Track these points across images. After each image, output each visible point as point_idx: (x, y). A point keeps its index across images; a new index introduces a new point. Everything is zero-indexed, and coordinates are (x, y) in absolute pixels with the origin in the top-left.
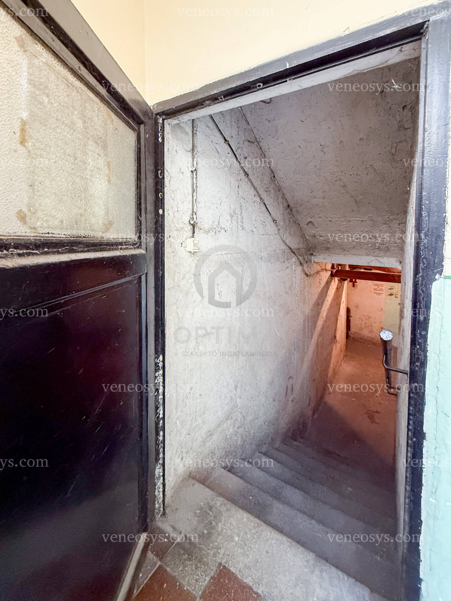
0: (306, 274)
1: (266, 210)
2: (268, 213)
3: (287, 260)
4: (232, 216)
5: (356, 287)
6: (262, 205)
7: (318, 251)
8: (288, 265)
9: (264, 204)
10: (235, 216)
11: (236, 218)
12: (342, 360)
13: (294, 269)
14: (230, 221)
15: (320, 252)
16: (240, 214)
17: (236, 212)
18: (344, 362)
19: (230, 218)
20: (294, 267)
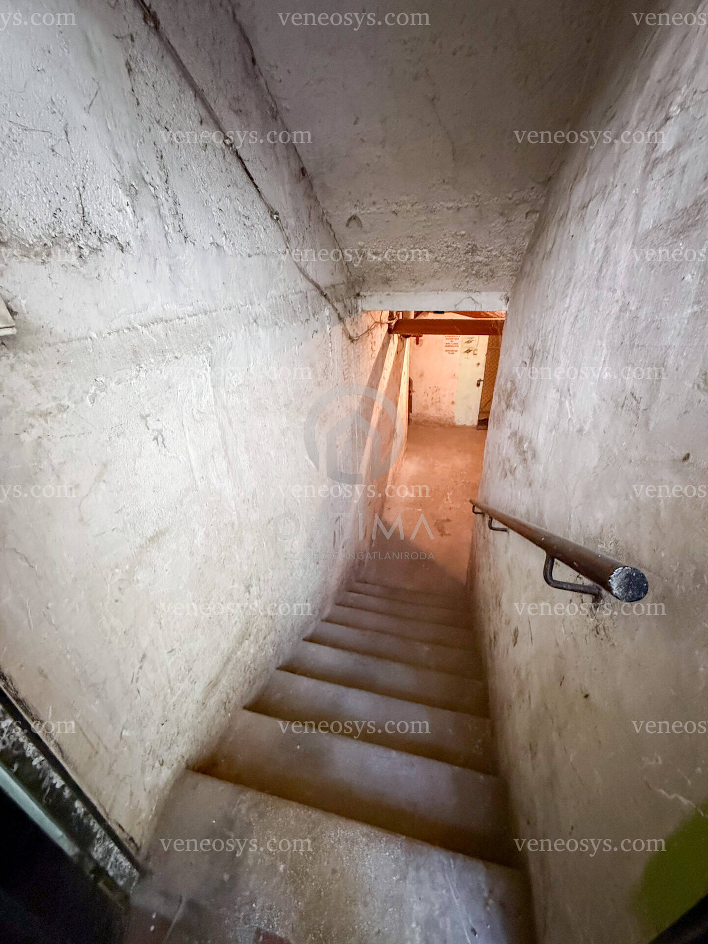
0: (350, 338)
1: (245, 176)
2: (253, 189)
3: (314, 315)
4: (132, 192)
5: (421, 345)
6: (231, 158)
7: (369, 288)
8: (317, 325)
9: (235, 159)
10: (144, 191)
11: (153, 203)
12: (402, 458)
13: (329, 332)
14: (129, 210)
15: (371, 289)
16: (164, 186)
17: (148, 178)
18: (406, 459)
19: (126, 200)
20: (328, 327)
